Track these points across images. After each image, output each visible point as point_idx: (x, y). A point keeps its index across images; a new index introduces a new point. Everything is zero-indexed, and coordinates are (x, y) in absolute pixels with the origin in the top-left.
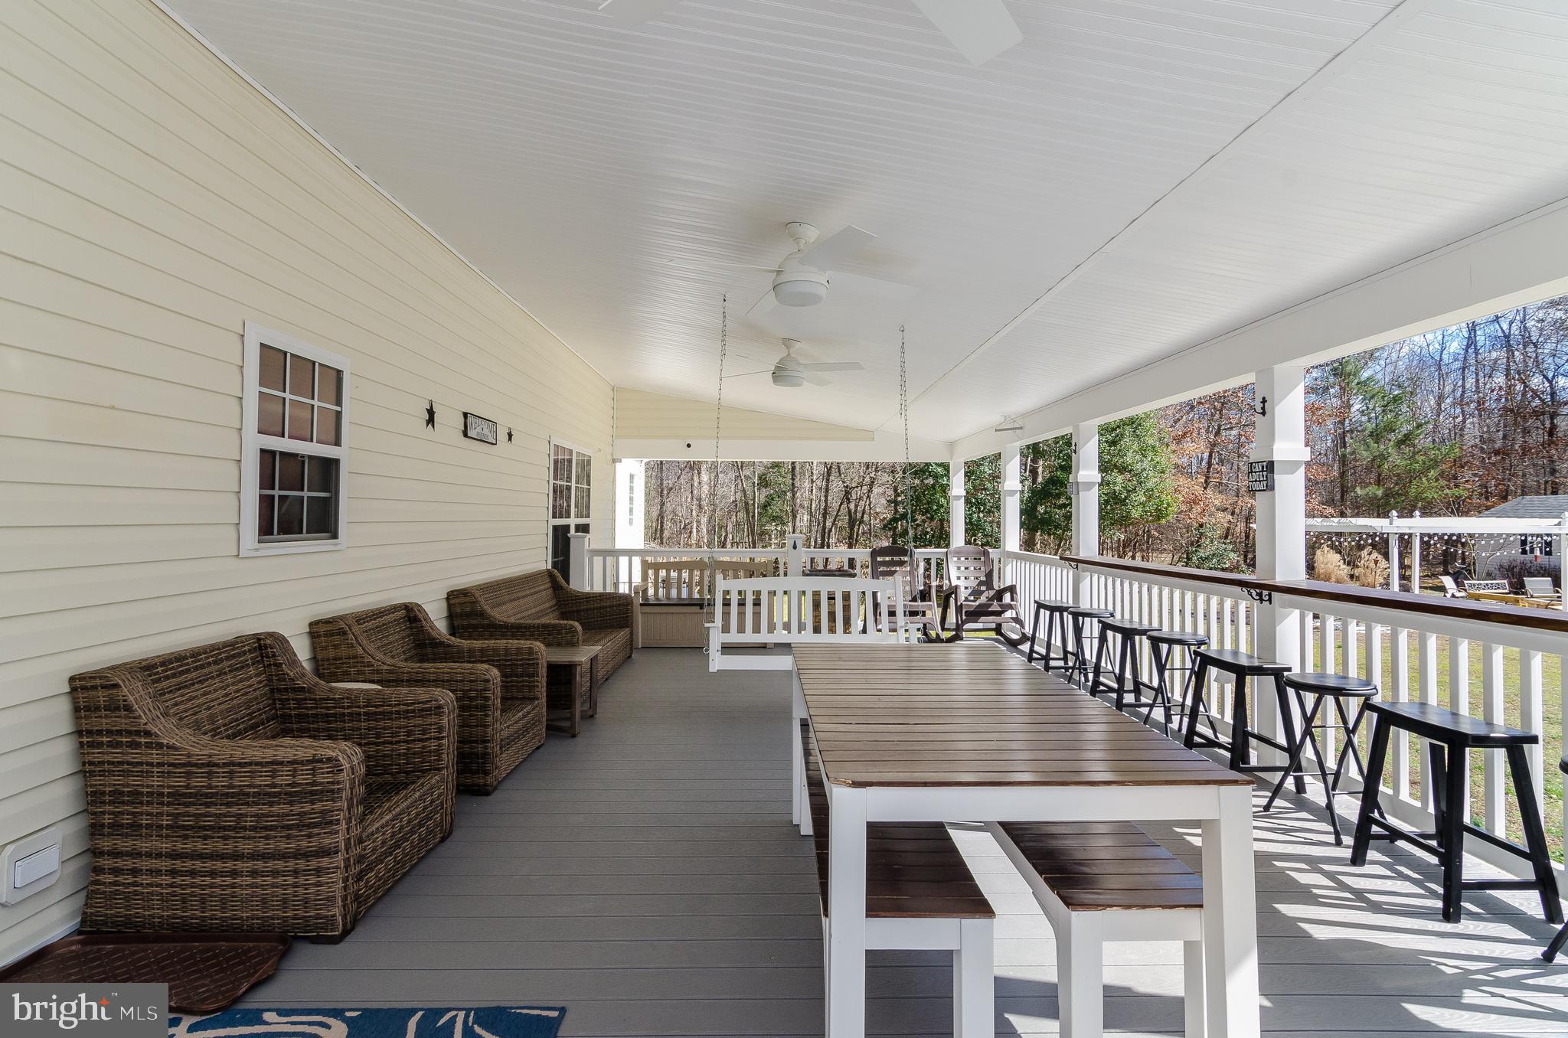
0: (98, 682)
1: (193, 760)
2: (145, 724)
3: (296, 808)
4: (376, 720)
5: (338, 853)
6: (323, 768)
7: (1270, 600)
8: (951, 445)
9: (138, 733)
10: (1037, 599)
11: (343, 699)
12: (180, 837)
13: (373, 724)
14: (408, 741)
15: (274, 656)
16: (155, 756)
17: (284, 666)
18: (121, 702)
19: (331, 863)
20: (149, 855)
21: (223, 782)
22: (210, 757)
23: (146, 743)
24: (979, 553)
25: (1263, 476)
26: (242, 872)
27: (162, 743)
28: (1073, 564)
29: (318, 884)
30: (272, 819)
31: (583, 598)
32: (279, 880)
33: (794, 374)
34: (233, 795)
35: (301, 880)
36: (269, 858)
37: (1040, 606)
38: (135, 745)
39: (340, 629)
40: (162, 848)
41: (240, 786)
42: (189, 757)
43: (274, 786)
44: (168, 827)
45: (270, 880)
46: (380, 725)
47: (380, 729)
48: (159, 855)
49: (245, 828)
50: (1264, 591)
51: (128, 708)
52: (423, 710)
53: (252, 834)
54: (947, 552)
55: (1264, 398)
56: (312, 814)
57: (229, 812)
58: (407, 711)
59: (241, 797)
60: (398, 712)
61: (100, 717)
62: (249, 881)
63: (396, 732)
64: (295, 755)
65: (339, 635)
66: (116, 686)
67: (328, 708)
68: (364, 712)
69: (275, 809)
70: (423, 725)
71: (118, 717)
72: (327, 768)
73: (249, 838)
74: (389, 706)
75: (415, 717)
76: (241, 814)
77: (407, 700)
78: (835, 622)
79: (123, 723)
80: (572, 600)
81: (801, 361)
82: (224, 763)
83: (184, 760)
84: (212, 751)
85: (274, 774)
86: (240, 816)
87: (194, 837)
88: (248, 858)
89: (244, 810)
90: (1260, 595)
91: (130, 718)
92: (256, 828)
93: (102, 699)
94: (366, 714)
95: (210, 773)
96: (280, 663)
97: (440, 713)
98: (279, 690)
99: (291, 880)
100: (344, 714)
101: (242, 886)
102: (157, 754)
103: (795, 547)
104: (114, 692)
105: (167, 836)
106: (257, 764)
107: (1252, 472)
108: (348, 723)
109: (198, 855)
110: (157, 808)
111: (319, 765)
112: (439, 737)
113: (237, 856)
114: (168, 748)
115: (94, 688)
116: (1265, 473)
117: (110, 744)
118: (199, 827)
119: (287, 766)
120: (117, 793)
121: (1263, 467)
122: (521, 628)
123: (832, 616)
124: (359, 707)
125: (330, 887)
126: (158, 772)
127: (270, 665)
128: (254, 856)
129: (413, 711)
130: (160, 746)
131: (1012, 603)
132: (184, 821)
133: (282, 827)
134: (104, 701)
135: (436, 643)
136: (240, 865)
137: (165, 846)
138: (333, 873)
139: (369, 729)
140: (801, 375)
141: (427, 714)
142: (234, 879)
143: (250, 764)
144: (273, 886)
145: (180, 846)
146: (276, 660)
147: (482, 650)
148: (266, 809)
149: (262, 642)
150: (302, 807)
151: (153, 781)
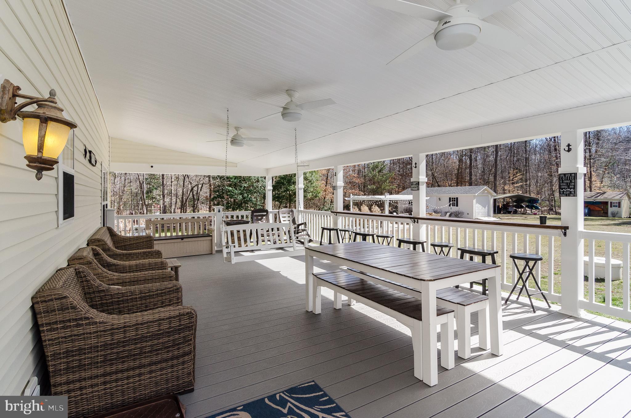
0: (53, 297)
1: (115, 327)
2: (85, 314)
3: (171, 338)
4: (146, 300)
5: (191, 353)
6: (185, 318)
7: (418, 223)
8: (267, 170)
9: (81, 319)
10: (323, 226)
11: (127, 292)
12: (108, 365)
13: (144, 302)
14: (162, 306)
15: (85, 276)
16: (92, 328)
17: (91, 281)
18: (69, 305)
19: (188, 358)
20: (91, 378)
21: (132, 334)
22: (125, 323)
23: (85, 323)
24: (290, 211)
25: (416, 186)
26: (145, 373)
27: (97, 322)
28: (335, 214)
29: (183, 369)
30: (160, 345)
31: (127, 239)
32: (164, 372)
33: (240, 141)
34: (138, 339)
35: (175, 369)
36: (158, 363)
37: (324, 229)
38: (78, 326)
39: (88, 261)
40: (98, 373)
41: (142, 334)
42: (113, 326)
43: (160, 330)
44: (101, 362)
45: (159, 373)
46: (147, 302)
47: (147, 303)
48: (97, 376)
49: (145, 353)
50: (416, 220)
51: (74, 308)
52: (169, 291)
53: (149, 354)
54: (279, 211)
55: (416, 163)
56: (179, 339)
57: (136, 347)
58: (162, 293)
59: (143, 339)
60: (157, 294)
61: (56, 315)
62: (148, 376)
63: (156, 303)
64: (170, 315)
65: (88, 264)
66: (65, 297)
67: (118, 298)
68: (138, 297)
69: (161, 341)
70: (170, 298)
71: (68, 313)
72: (186, 317)
73: (148, 357)
74: (152, 292)
75: (166, 295)
76: (143, 347)
77: (162, 288)
78: (240, 241)
79: (73, 316)
80: (121, 240)
81: (243, 137)
82: (132, 325)
83: (109, 327)
84: (125, 321)
85: (159, 325)
86: (141, 348)
87: (116, 363)
88: (147, 366)
89: (144, 344)
90: (415, 221)
91: (76, 312)
92: (151, 351)
93: (56, 305)
94: (139, 298)
95: (125, 331)
96: (88, 280)
97: (178, 291)
98: (90, 293)
99: (170, 370)
100: (128, 300)
101: (145, 379)
102: (93, 328)
103: (219, 211)
104: (64, 300)
105: (101, 366)
106: (151, 322)
107: (412, 185)
108: (130, 303)
109: (120, 371)
110: (94, 354)
111: (182, 317)
112: (178, 302)
113: (140, 367)
114: (99, 323)
115: (52, 300)
116: (417, 185)
117: (63, 328)
118: (120, 358)
119: (166, 320)
120: (80, 349)
121: (416, 183)
122: (131, 254)
123: (239, 238)
124: (136, 295)
125: (188, 369)
126: (94, 336)
127: (83, 281)
128: (150, 365)
129: (165, 293)
130: (96, 323)
131: (305, 229)
132: (111, 357)
133: (164, 348)
134: (57, 306)
135: (111, 265)
136: (143, 370)
137: (101, 371)
138: (190, 362)
139: (142, 304)
140: (242, 142)
141: (171, 293)
142: (140, 377)
143: (147, 323)
144: (161, 375)
145: (108, 369)
146: (87, 279)
147: (136, 265)
148: (156, 342)
149: (77, 270)
150: (174, 337)
151: (91, 341)
